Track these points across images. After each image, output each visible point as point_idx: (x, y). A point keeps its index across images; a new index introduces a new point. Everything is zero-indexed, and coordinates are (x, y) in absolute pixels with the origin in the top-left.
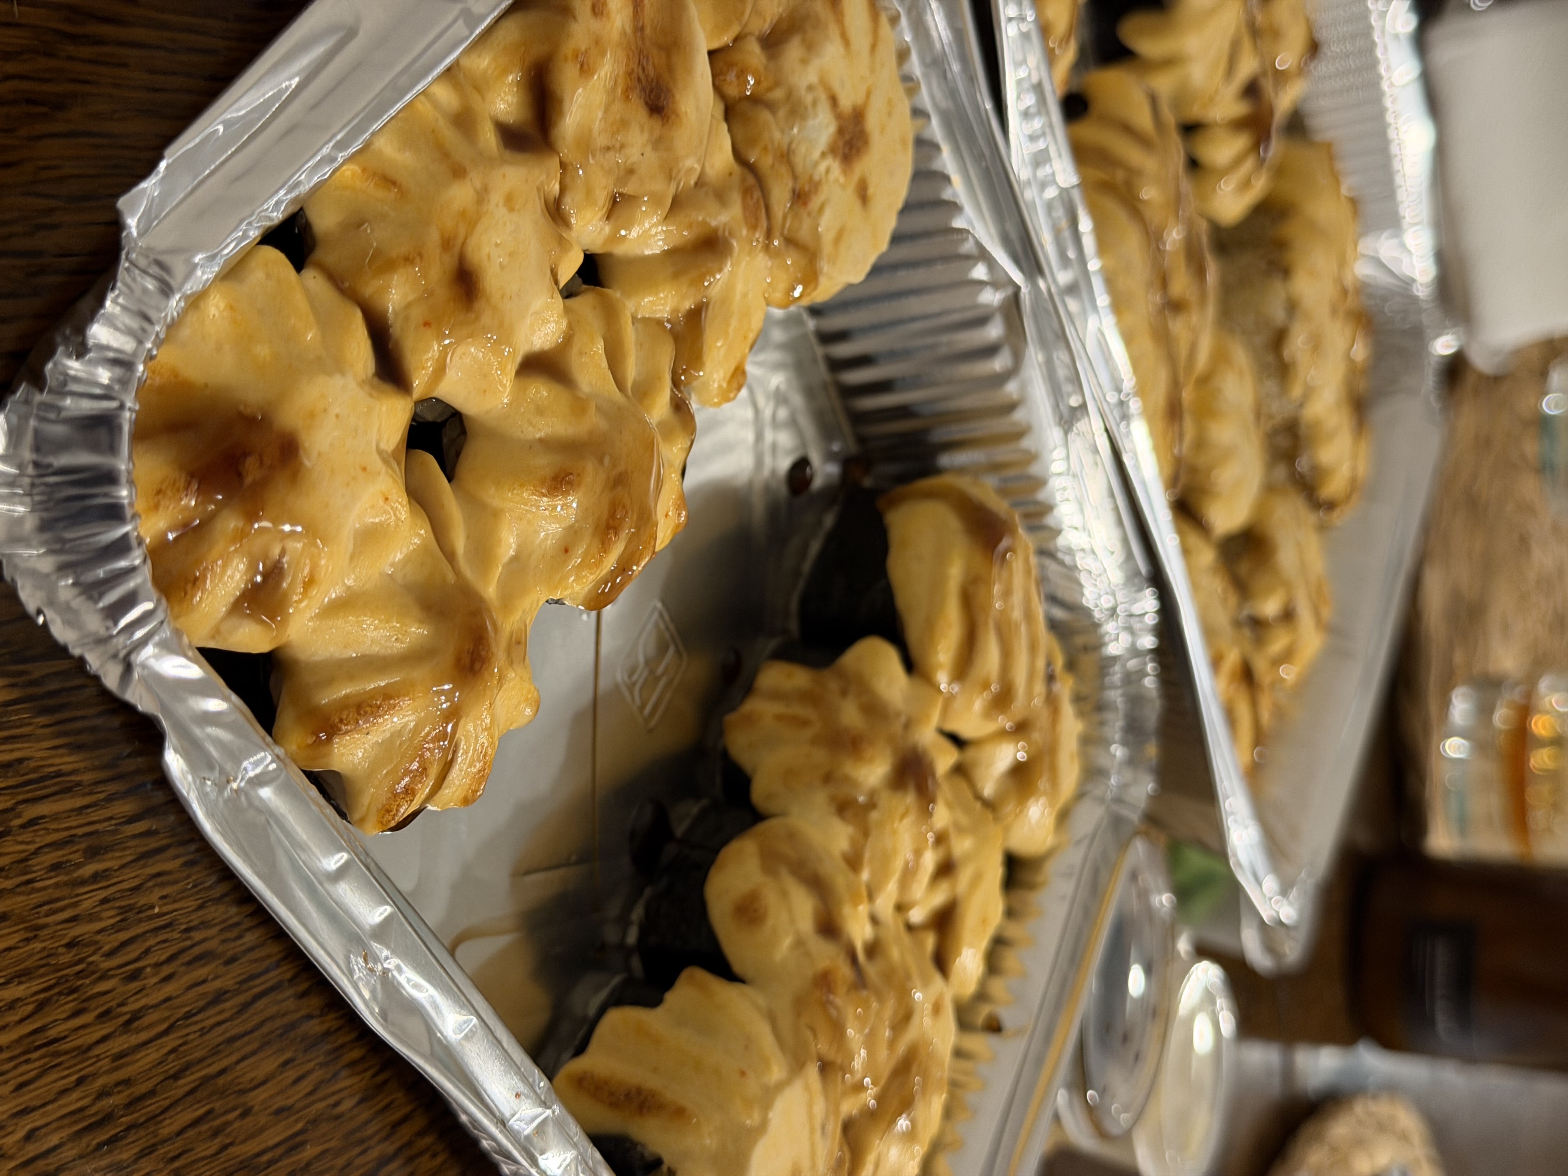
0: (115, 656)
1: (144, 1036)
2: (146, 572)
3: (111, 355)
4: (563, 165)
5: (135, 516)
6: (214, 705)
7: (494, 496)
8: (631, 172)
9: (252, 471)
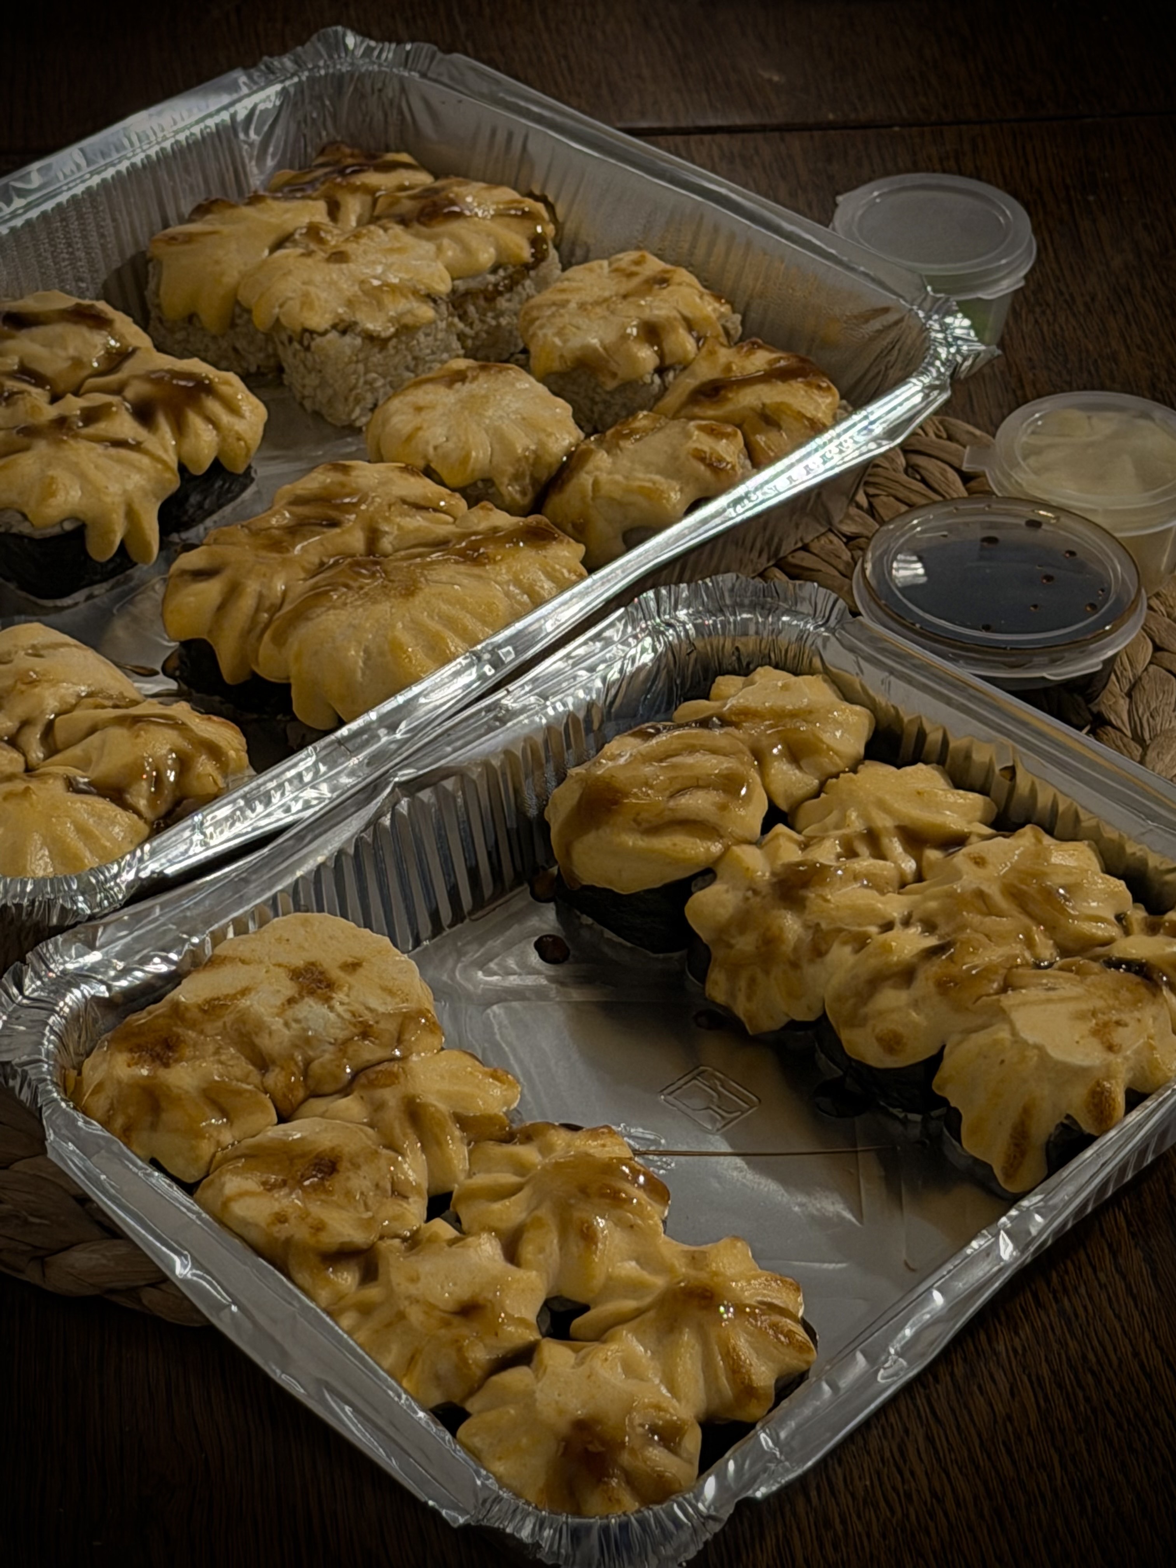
0: (704, 1524)
1: (948, 1488)
2: (656, 1508)
3: (537, 1528)
4: (381, 1238)
5: (625, 1514)
6: (731, 1466)
7: (598, 1281)
8: (377, 1186)
9: (595, 1447)
